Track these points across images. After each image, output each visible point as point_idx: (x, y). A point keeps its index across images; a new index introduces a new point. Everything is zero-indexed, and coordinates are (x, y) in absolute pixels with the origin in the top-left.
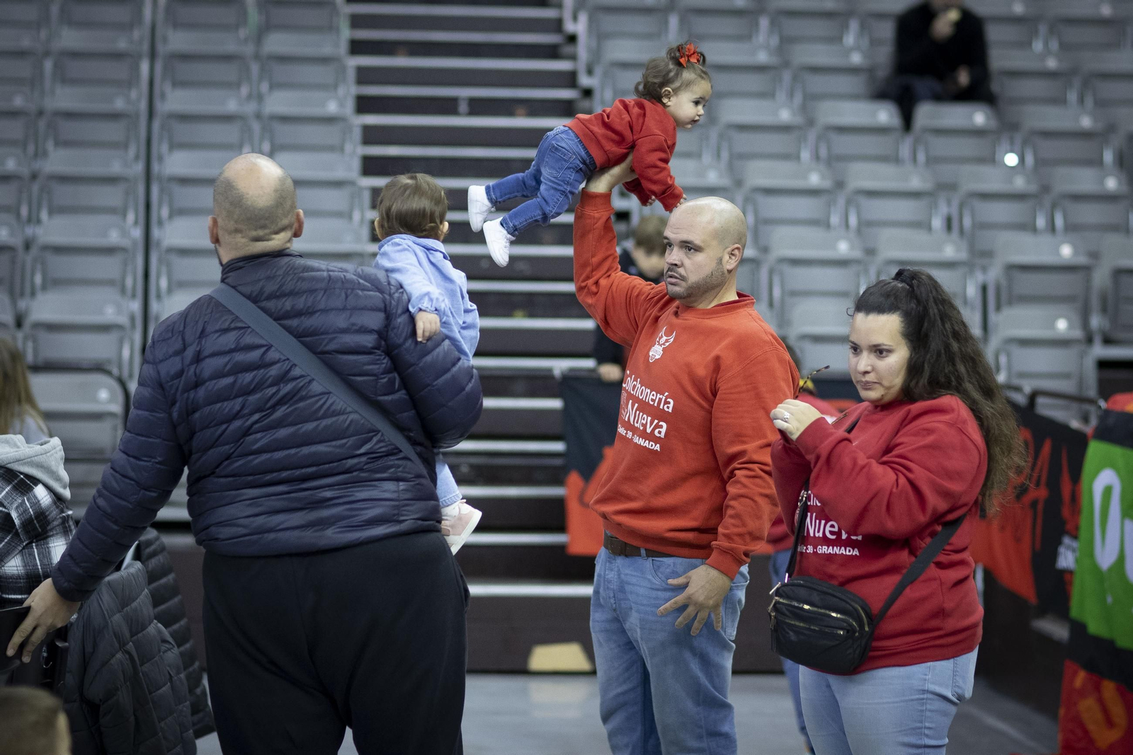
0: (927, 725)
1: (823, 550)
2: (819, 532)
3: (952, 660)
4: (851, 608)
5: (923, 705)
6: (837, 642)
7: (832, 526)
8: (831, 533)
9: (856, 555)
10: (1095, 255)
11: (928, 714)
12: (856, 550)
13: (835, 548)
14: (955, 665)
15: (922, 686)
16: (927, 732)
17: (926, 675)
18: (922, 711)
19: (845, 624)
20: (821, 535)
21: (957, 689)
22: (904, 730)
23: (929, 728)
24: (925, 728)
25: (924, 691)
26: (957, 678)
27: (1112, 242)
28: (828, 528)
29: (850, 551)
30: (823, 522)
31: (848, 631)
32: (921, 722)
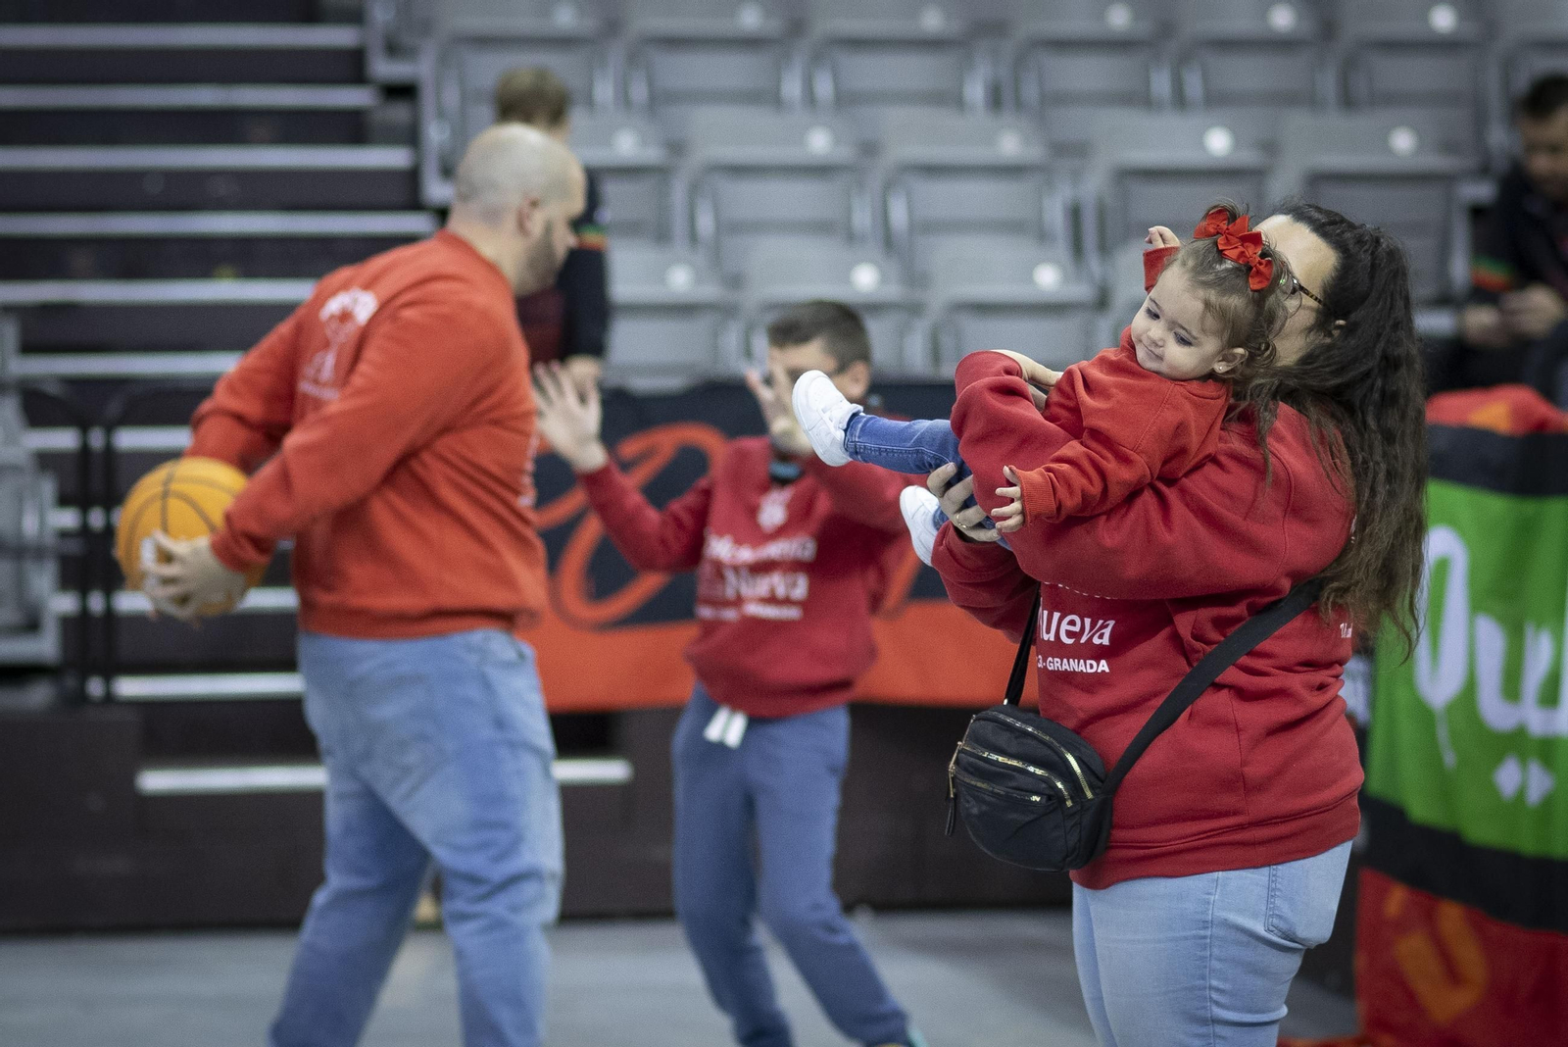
0: (1215, 983)
1: (1056, 665)
2: (1048, 632)
3: (1265, 870)
4: (1057, 759)
5: (1204, 947)
6: (1031, 817)
7: (1072, 623)
8: (1070, 634)
9: (1103, 671)
10: (1270, 147)
11: (1216, 965)
12: (1103, 662)
13: (1071, 660)
14: (1273, 879)
15: (1202, 913)
16: (1215, 996)
17: (1209, 894)
18: (1203, 958)
19: (1044, 785)
20: (1052, 639)
21: (1275, 921)
22: (1174, 992)
23: (1217, 990)
24: (1211, 988)
25: (1205, 924)
26: (1278, 902)
27: (1297, 123)
28: (1065, 626)
29: (1092, 666)
30: (1056, 615)
31: (1049, 798)
32: (1203, 978)
